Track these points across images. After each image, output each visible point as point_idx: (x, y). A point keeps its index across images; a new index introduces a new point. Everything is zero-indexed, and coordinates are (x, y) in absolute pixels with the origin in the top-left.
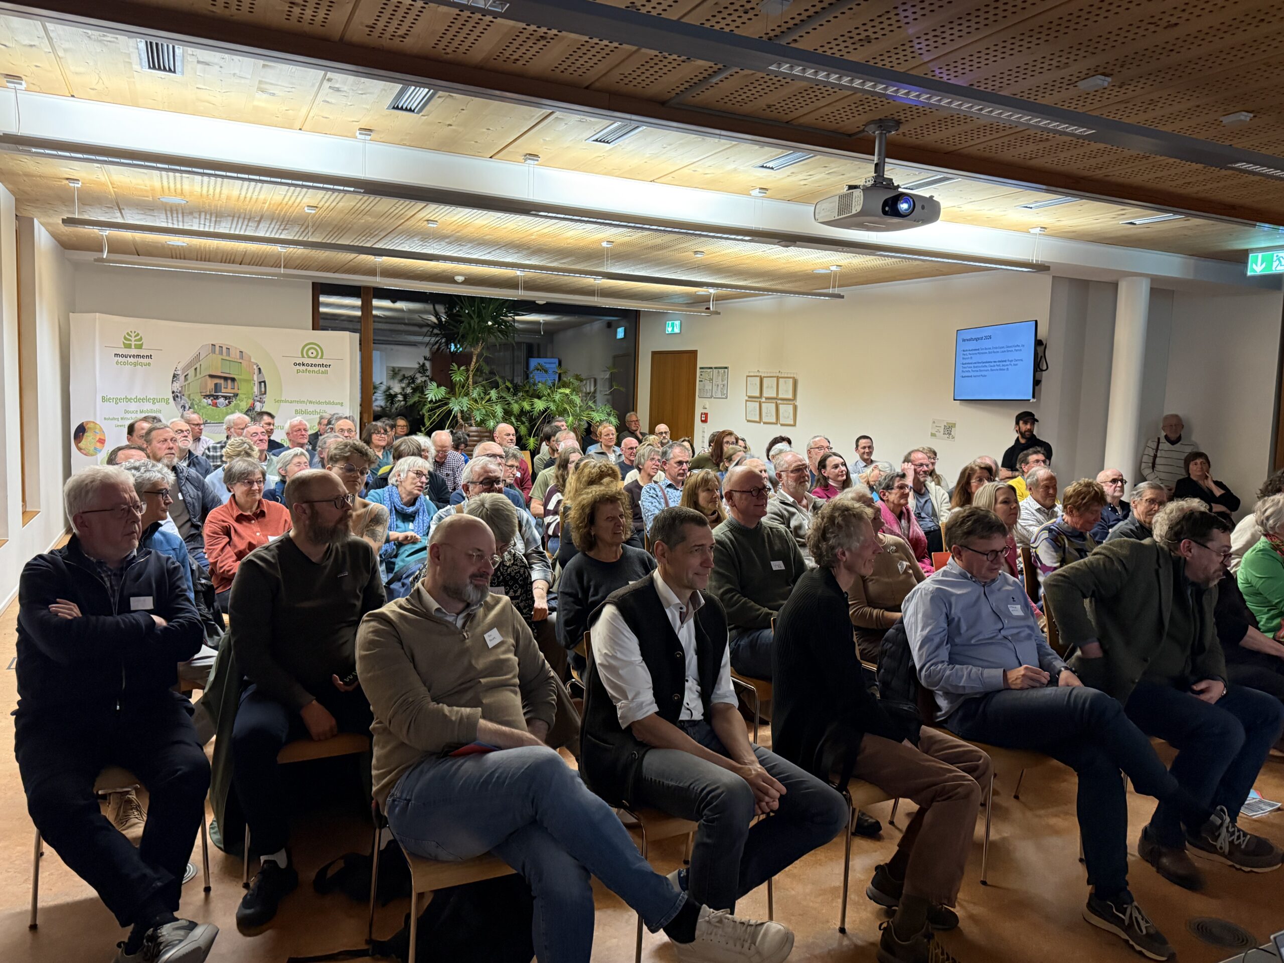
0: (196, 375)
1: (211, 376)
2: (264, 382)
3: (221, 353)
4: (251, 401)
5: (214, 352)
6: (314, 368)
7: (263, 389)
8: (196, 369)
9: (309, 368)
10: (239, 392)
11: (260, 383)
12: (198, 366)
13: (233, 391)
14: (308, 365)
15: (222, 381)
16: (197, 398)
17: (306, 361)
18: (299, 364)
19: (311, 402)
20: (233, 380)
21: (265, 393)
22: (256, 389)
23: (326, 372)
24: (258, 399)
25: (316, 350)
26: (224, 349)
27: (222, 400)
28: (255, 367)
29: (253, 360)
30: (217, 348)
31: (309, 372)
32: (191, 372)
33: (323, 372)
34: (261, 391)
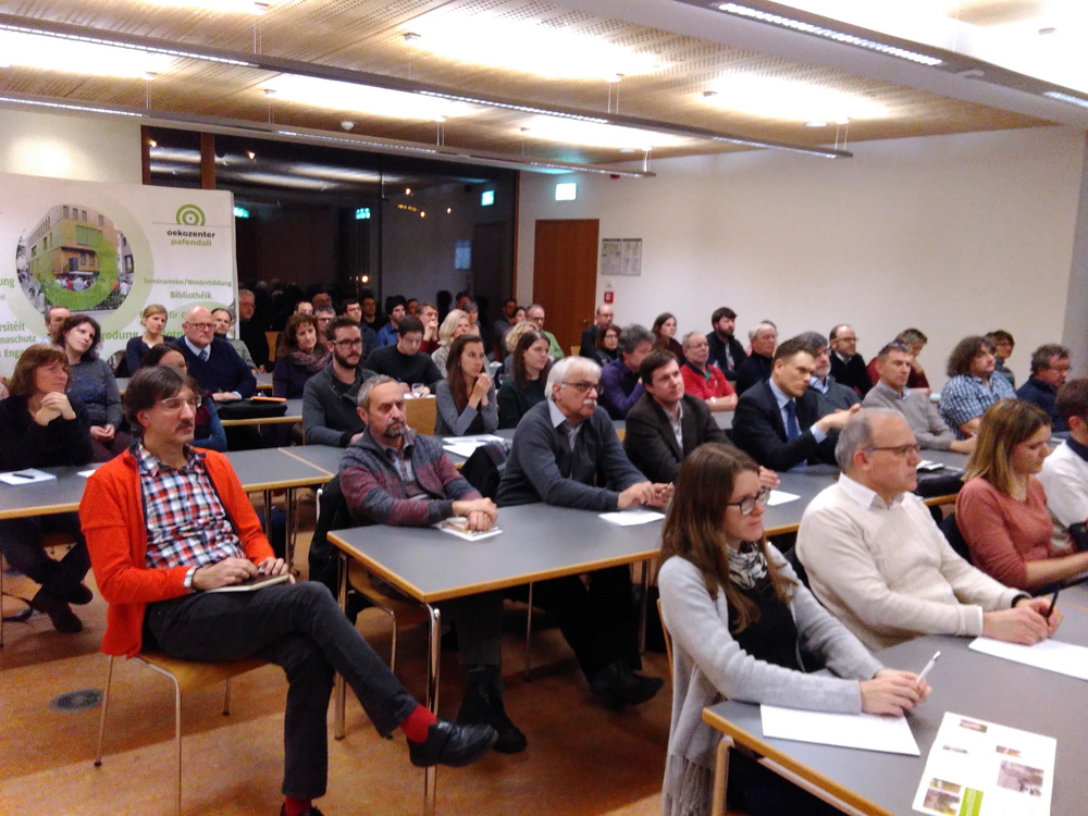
0: (46, 247)
1: (65, 249)
2: (131, 256)
3: (76, 217)
4: (116, 282)
5: (66, 216)
6: (193, 238)
7: (130, 266)
8: (45, 239)
9: (187, 238)
10: (101, 270)
11: (126, 257)
12: (47, 234)
13: (92, 268)
14: (185, 234)
15: (78, 256)
16: (49, 278)
17: (183, 229)
18: (174, 233)
19: (190, 282)
20: (92, 254)
21: (132, 271)
22: (120, 266)
23: (209, 243)
24: (123, 278)
25: (196, 216)
26: (80, 213)
27: (78, 281)
28: (119, 236)
29: (116, 227)
30: (71, 211)
31: (187, 243)
32: (39, 243)
33: (204, 244)
34: (127, 269)
